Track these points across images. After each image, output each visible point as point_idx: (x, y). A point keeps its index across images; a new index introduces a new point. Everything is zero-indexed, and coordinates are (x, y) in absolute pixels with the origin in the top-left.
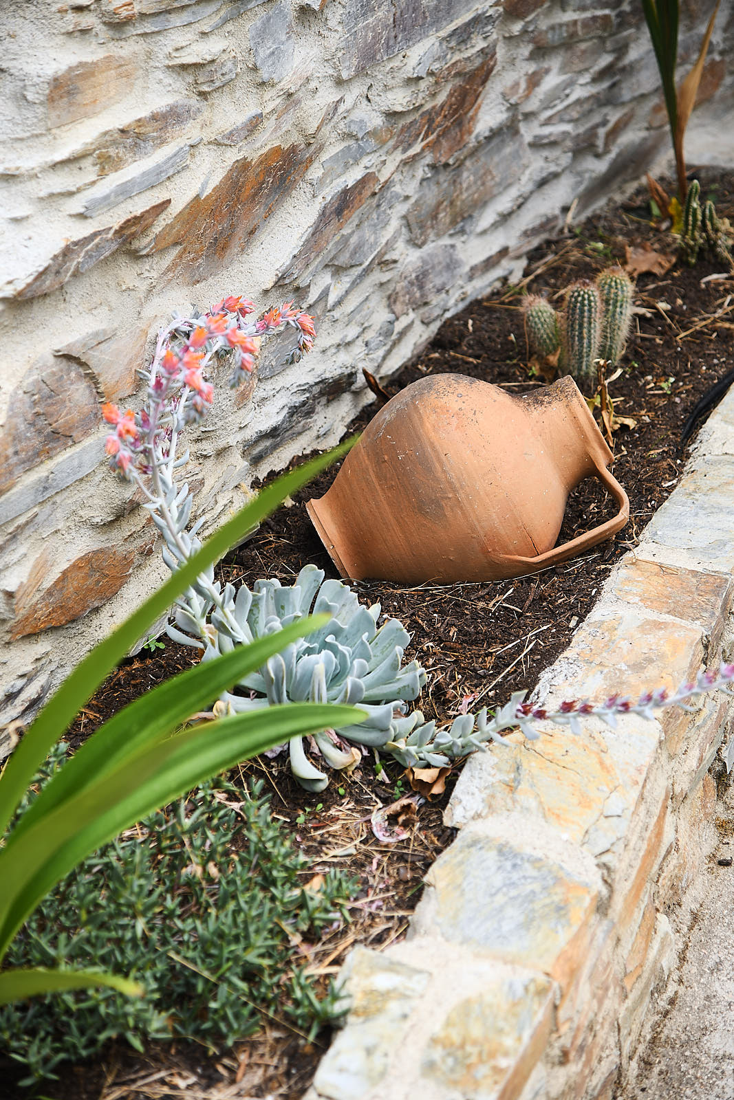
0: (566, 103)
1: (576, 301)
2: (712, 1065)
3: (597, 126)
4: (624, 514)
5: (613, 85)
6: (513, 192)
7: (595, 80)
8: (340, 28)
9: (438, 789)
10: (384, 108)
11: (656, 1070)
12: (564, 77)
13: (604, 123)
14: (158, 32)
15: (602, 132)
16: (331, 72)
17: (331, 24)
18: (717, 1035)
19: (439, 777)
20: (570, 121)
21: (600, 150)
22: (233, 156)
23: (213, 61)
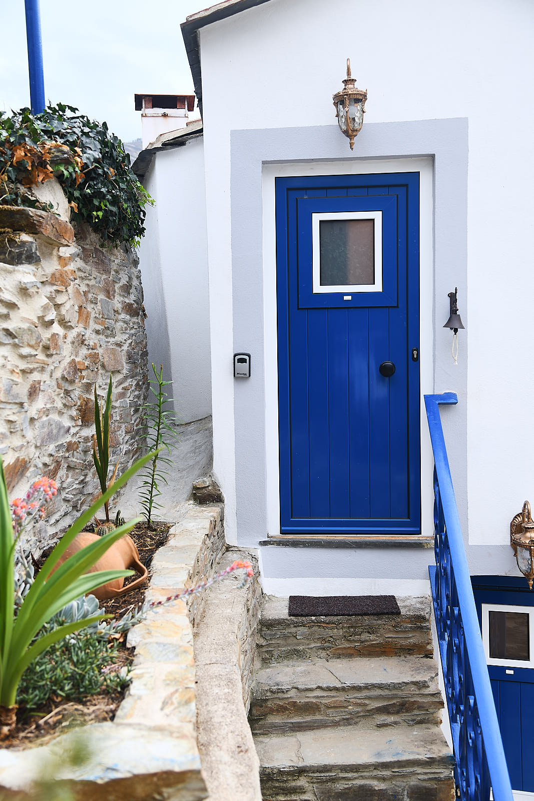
0: (72, 488)
1: (101, 531)
2: (218, 725)
3: (78, 500)
4: (146, 575)
5: (83, 487)
6: (59, 514)
7: (79, 483)
8: (38, 429)
9: (121, 640)
10: (43, 462)
11: (201, 729)
12: (72, 480)
13: (80, 500)
14: (3, 408)
15: (80, 502)
16: (35, 442)
17: (36, 427)
18: (215, 718)
19: (121, 636)
20: (73, 495)
21: (79, 509)
22: (17, 455)
23: (16, 422)
